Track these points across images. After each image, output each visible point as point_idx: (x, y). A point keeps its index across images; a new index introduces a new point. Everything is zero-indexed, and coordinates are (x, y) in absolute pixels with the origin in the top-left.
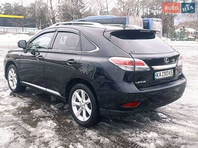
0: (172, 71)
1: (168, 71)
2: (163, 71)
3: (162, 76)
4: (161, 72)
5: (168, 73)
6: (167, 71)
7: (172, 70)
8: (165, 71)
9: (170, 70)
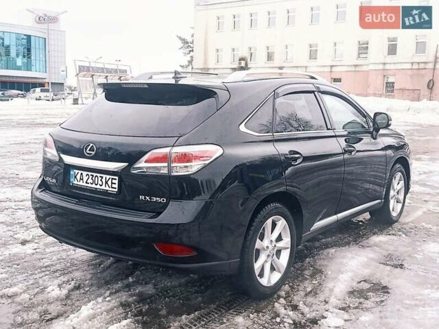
0: (116, 182)
1: (104, 176)
2: (90, 174)
3: (86, 183)
4: (85, 173)
5: (104, 180)
6: (99, 175)
7: (117, 178)
8: (95, 174)
9: (108, 177)
